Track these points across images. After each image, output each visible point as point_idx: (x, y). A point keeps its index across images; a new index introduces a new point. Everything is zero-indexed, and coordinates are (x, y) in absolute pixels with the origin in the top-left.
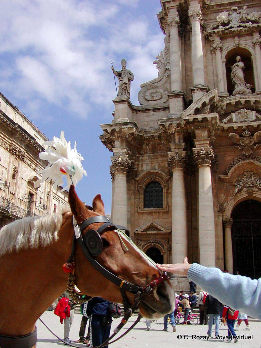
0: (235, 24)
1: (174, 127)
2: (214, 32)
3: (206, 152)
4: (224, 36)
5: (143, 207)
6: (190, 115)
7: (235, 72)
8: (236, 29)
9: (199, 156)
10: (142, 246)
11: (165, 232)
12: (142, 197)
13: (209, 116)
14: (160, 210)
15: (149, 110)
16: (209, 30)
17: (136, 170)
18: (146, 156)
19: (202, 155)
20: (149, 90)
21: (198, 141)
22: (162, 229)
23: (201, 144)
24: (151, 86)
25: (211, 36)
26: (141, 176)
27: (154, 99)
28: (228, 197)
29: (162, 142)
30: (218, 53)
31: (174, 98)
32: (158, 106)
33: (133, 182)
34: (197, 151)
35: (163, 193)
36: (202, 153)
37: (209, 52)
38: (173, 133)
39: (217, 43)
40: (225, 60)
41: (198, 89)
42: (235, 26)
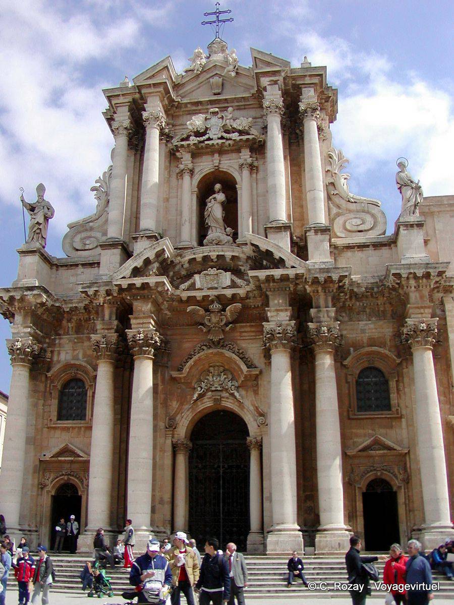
0: (215, 133)
1: (103, 296)
2: (182, 146)
3: (146, 336)
4: (199, 151)
5: (55, 419)
6: (124, 278)
7: (210, 209)
8: (215, 142)
9: (135, 342)
10: (50, 480)
11: (86, 459)
12: (55, 403)
13: (152, 280)
14: (81, 424)
15: (77, 265)
16: (175, 142)
17: (49, 360)
18: (66, 338)
19: (140, 340)
20: (80, 232)
21: (136, 318)
22: (81, 454)
23: (140, 324)
24: (83, 227)
25: (178, 151)
26: (55, 369)
27: (86, 248)
28: (184, 406)
29: (92, 317)
30: (187, 177)
31: (109, 249)
32: (91, 259)
33: (43, 379)
34: (132, 334)
35: (87, 397)
36: (139, 337)
37: (174, 176)
38: (102, 304)
39: (186, 162)
40: (196, 189)
41: (142, 237)
42: (215, 137)
